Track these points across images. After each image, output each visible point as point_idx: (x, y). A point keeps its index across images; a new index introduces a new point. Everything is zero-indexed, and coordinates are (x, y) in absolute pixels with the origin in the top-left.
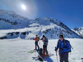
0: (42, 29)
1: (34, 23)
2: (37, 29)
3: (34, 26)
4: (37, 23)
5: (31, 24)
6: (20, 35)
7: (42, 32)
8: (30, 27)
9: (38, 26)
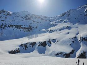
0: (78, 34)
1: (59, 22)
2: (68, 33)
3: (61, 30)
4: (65, 22)
5: (55, 25)
6: (37, 46)
7: (79, 39)
8: (53, 31)
9: (69, 28)
